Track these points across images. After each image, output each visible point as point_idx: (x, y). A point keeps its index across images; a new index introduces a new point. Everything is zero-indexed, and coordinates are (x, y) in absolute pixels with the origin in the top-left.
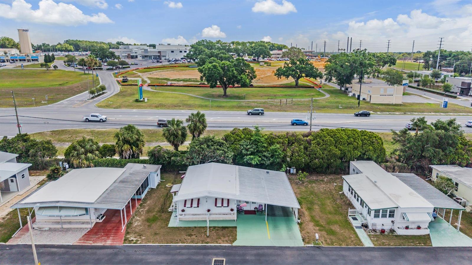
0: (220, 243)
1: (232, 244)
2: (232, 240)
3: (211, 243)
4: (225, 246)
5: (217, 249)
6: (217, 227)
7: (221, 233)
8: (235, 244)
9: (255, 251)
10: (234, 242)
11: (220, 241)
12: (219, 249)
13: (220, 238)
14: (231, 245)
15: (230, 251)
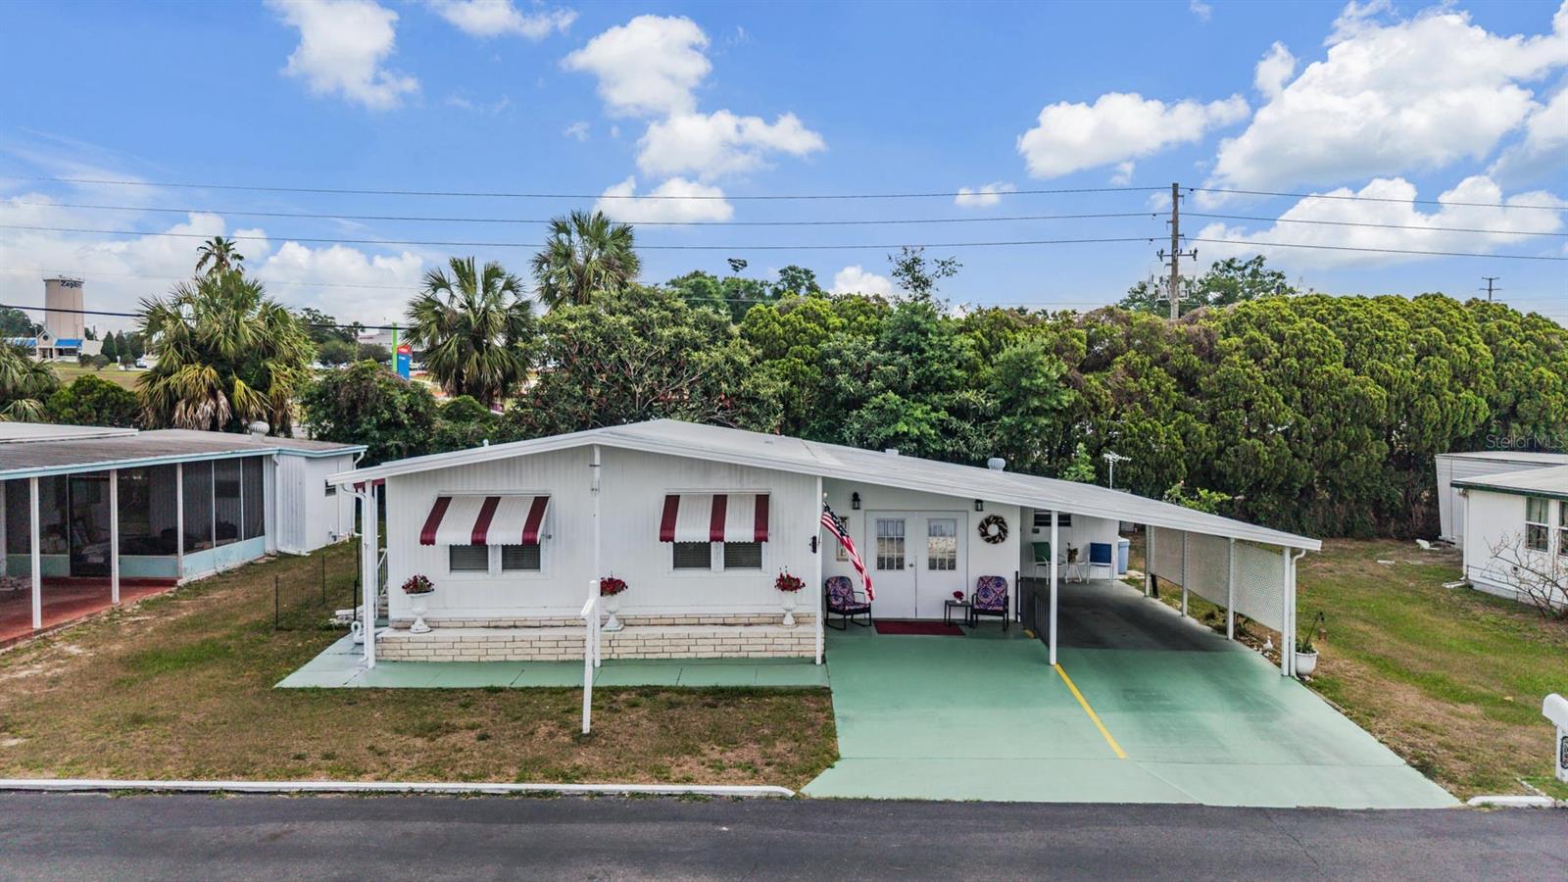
0: (688, 780)
1: (795, 784)
2: (794, 759)
3: (607, 778)
4: (738, 799)
5: (654, 820)
6: (668, 689)
7: (696, 719)
8: (819, 787)
9: (1029, 834)
10: (812, 773)
11: (690, 764)
12: (677, 818)
13: (693, 751)
14: (791, 793)
15: (777, 833)
